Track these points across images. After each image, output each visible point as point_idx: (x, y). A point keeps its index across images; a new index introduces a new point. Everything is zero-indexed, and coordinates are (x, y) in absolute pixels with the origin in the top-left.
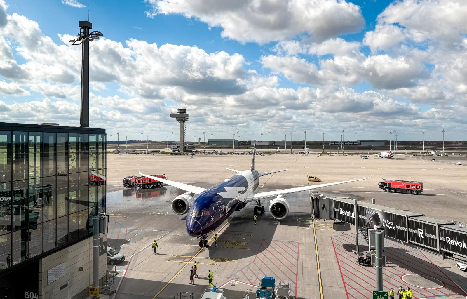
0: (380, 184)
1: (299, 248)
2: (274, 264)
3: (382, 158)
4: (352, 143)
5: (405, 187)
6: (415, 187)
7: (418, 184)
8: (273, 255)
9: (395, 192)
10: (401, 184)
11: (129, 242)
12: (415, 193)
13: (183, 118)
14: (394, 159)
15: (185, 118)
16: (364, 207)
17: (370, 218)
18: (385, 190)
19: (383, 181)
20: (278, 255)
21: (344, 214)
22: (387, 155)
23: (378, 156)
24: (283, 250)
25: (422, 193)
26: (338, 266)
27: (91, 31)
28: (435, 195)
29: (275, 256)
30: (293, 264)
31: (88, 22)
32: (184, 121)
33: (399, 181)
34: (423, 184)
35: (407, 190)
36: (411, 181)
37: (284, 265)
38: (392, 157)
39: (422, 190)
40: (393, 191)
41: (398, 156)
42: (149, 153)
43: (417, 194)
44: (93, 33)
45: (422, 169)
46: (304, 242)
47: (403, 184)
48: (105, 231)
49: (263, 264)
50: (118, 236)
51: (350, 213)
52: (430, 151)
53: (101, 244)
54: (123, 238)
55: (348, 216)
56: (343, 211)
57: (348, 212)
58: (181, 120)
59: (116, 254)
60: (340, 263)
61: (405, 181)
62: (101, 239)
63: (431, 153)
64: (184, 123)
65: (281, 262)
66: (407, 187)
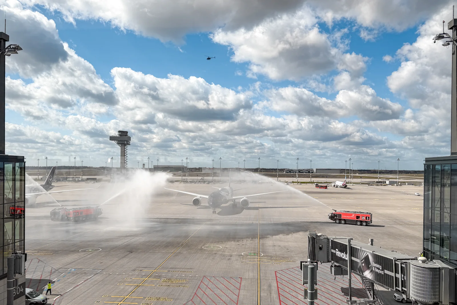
0: (330, 215)
1: (240, 284)
2: (213, 301)
3: (337, 187)
4: (307, 171)
5: (354, 218)
6: (364, 218)
7: (368, 215)
8: (213, 292)
9: (345, 223)
10: (351, 215)
11: (54, 282)
12: (364, 224)
13: (124, 141)
14: (349, 188)
15: (126, 141)
16: (356, 248)
17: (362, 260)
18: (336, 222)
19: (334, 212)
20: (218, 292)
21: (339, 256)
22: (342, 185)
23: (333, 185)
24: (224, 286)
25: (371, 224)
26: (278, 301)
27: (7, 44)
28: (384, 226)
29: (215, 293)
30: (233, 301)
31: (5, 34)
32: (125, 145)
33: (349, 212)
34: (373, 215)
35: (357, 221)
36: (361, 212)
37: (223, 301)
38: (346, 186)
39: (371, 221)
40: (343, 222)
41: (353, 185)
42: (83, 180)
43: (366, 225)
44: (10, 46)
45: (375, 199)
46: (247, 277)
47: (353, 215)
48: (21, 271)
49: (202, 301)
50: (41, 276)
51: (345, 255)
52: (385, 181)
53: (16, 285)
54: (48, 278)
55: (343, 258)
56: (339, 252)
57: (343, 254)
58: (122, 143)
59: (37, 296)
60: (281, 298)
61: (356, 212)
62: (16, 280)
63: (385, 182)
64: (126, 147)
65: (220, 298)
66: (357, 218)
